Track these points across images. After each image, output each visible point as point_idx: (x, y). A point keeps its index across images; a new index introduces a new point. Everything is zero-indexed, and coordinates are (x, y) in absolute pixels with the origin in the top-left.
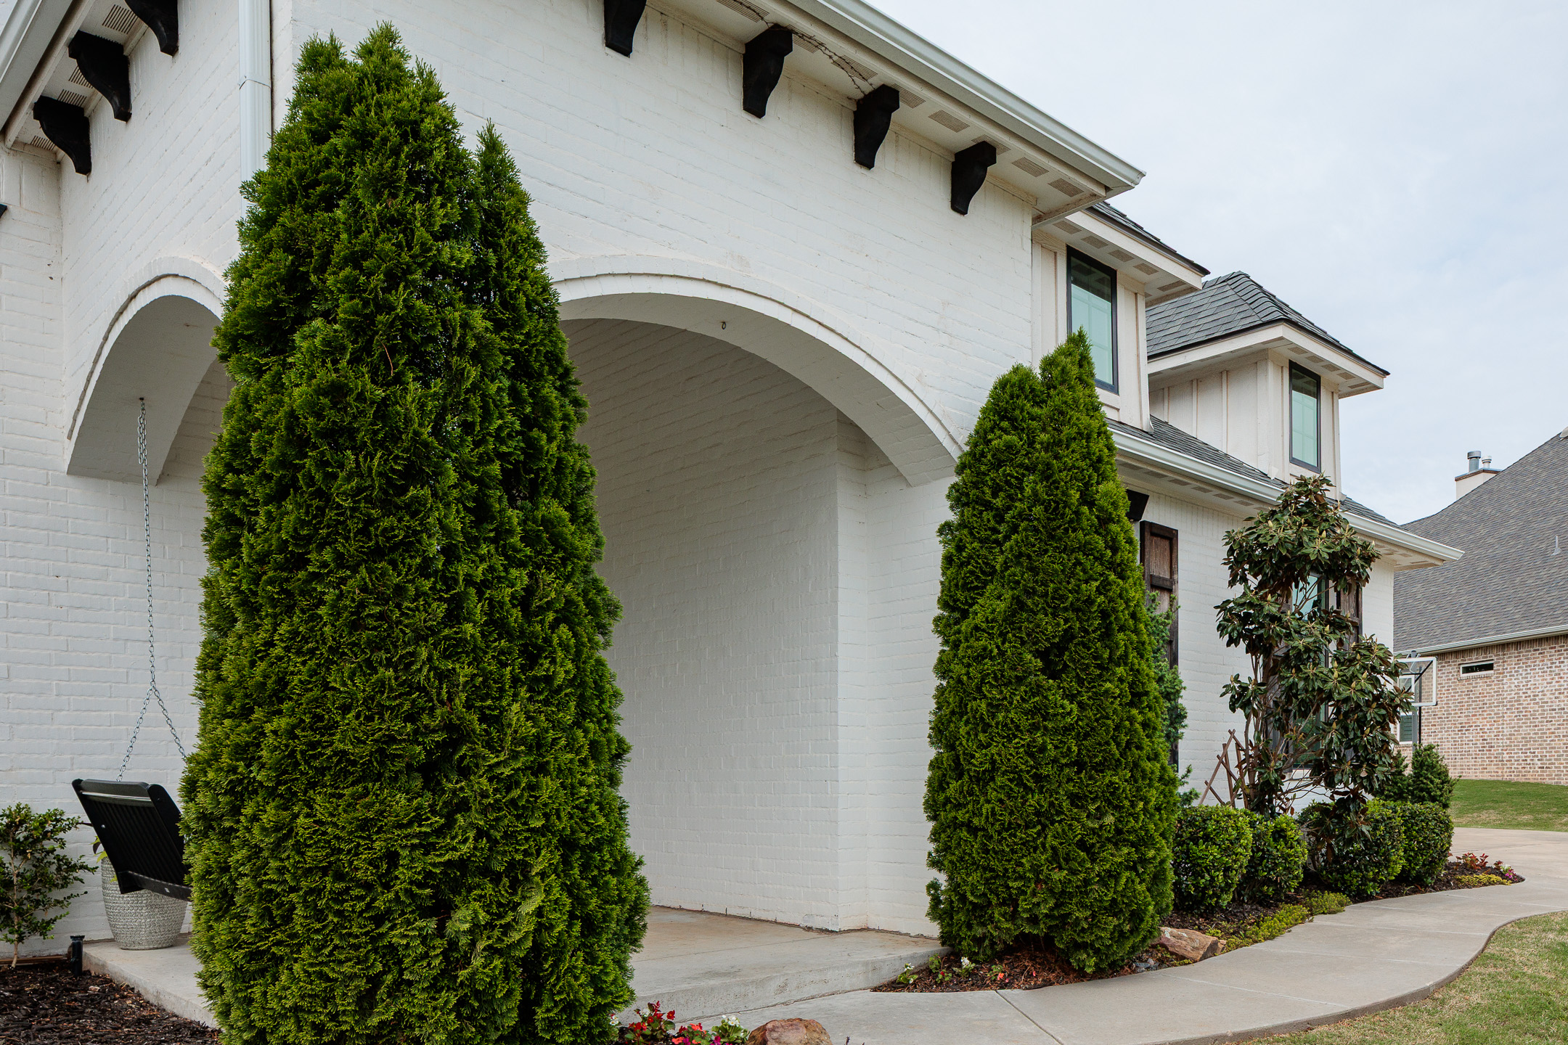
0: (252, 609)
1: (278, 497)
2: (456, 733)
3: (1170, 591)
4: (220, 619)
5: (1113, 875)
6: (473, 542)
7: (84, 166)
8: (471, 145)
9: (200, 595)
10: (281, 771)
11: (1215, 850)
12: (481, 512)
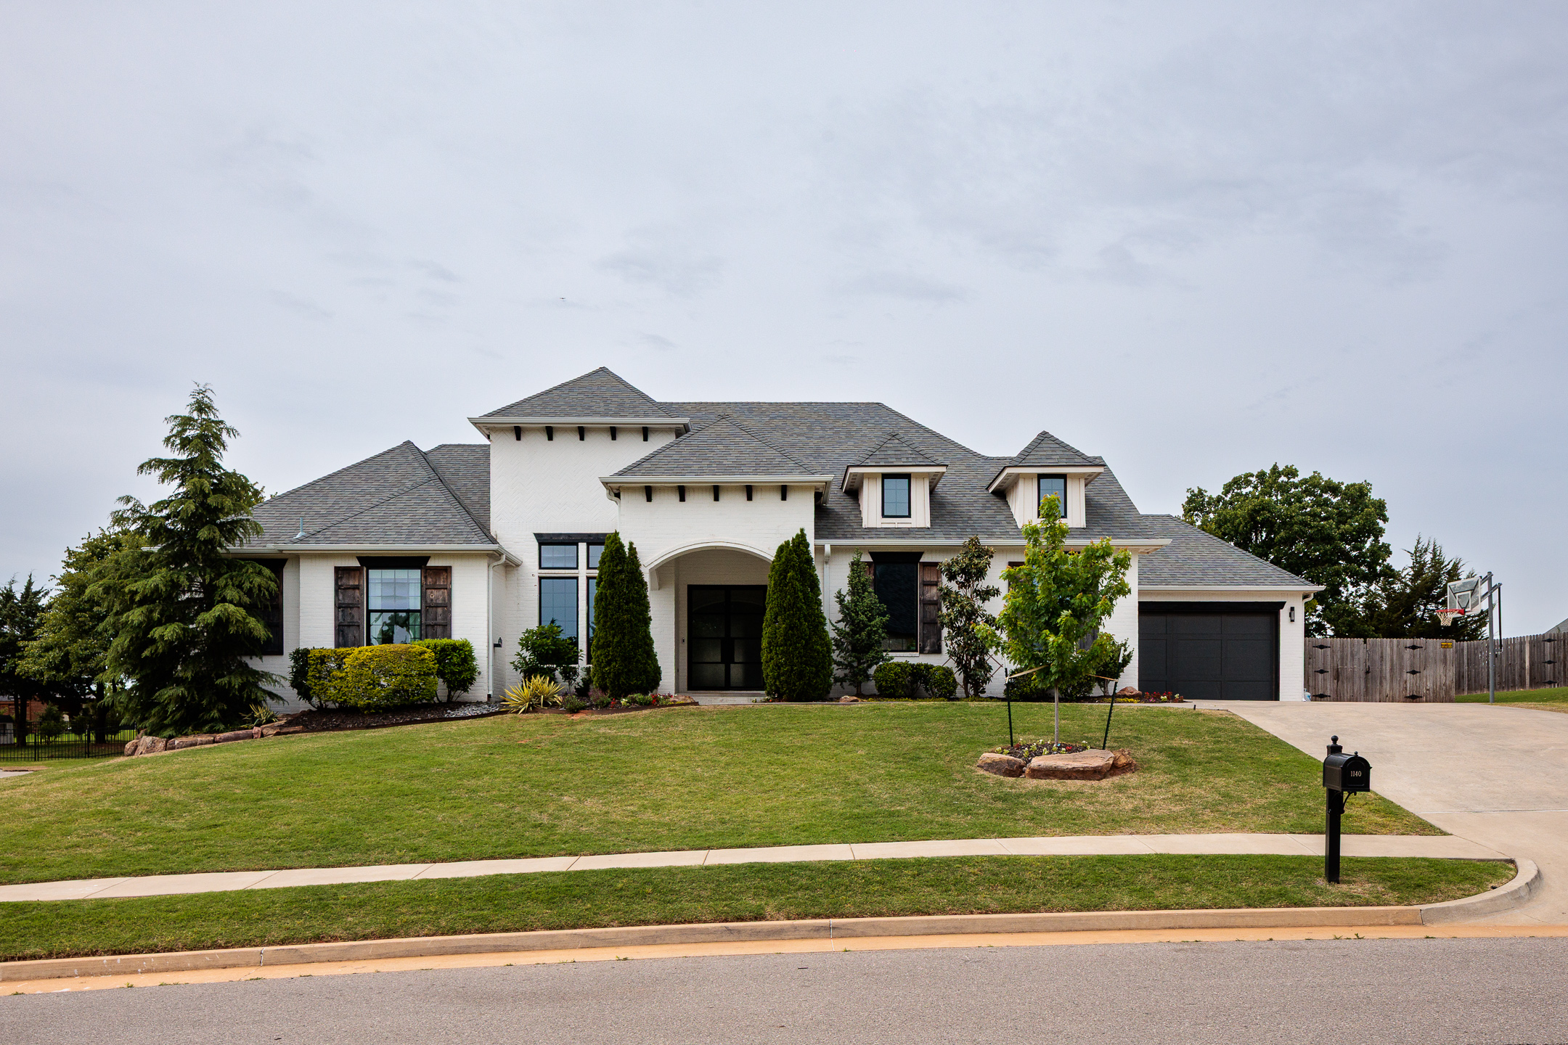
3: (937, 585)
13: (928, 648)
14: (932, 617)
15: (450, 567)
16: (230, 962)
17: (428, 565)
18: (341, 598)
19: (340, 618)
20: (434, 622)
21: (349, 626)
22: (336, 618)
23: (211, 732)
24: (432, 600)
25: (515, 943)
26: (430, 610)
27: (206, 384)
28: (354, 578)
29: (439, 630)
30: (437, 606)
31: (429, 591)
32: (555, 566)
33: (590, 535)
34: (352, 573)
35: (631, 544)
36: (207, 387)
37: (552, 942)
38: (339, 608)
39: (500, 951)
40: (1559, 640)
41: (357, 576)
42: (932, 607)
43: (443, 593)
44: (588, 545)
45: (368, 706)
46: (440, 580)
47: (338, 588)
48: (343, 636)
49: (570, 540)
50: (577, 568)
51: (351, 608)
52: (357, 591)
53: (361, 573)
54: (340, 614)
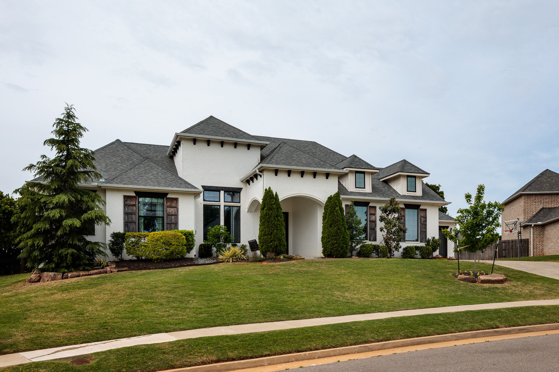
0: (262, 225)
1: (263, 219)
2: (272, 233)
3: (375, 215)
4: (260, 226)
5: (336, 247)
6: (274, 221)
7: (249, 185)
8: (274, 194)
9: (259, 225)
10: (263, 235)
11: (365, 248)
12: (274, 219)
13: (372, 239)
14: (373, 227)
15: (178, 198)
16: (346, 352)
17: (168, 197)
18: (126, 210)
19: (126, 219)
20: (171, 222)
21: (131, 223)
22: (124, 219)
23: (84, 270)
24: (169, 212)
25: (435, 340)
26: (169, 217)
27: (72, 105)
28: (133, 201)
29: (173, 226)
30: (172, 215)
31: (168, 208)
32: (210, 200)
33: (225, 188)
34: (132, 199)
35: (276, 193)
36: (72, 107)
37: (446, 339)
38: (126, 214)
39: (431, 343)
40: (507, 242)
41: (134, 200)
42: (373, 223)
43: (175, 210)
44: (225, 192)
45: (157, 259)
46: (173, 204)
47: (125, 205)
48: (128, 227)
49: (217, 189)
50: (220, 201)
51: (132, 214)
52: (134, 207)
53: (136, 199)
54: (126, 217)
